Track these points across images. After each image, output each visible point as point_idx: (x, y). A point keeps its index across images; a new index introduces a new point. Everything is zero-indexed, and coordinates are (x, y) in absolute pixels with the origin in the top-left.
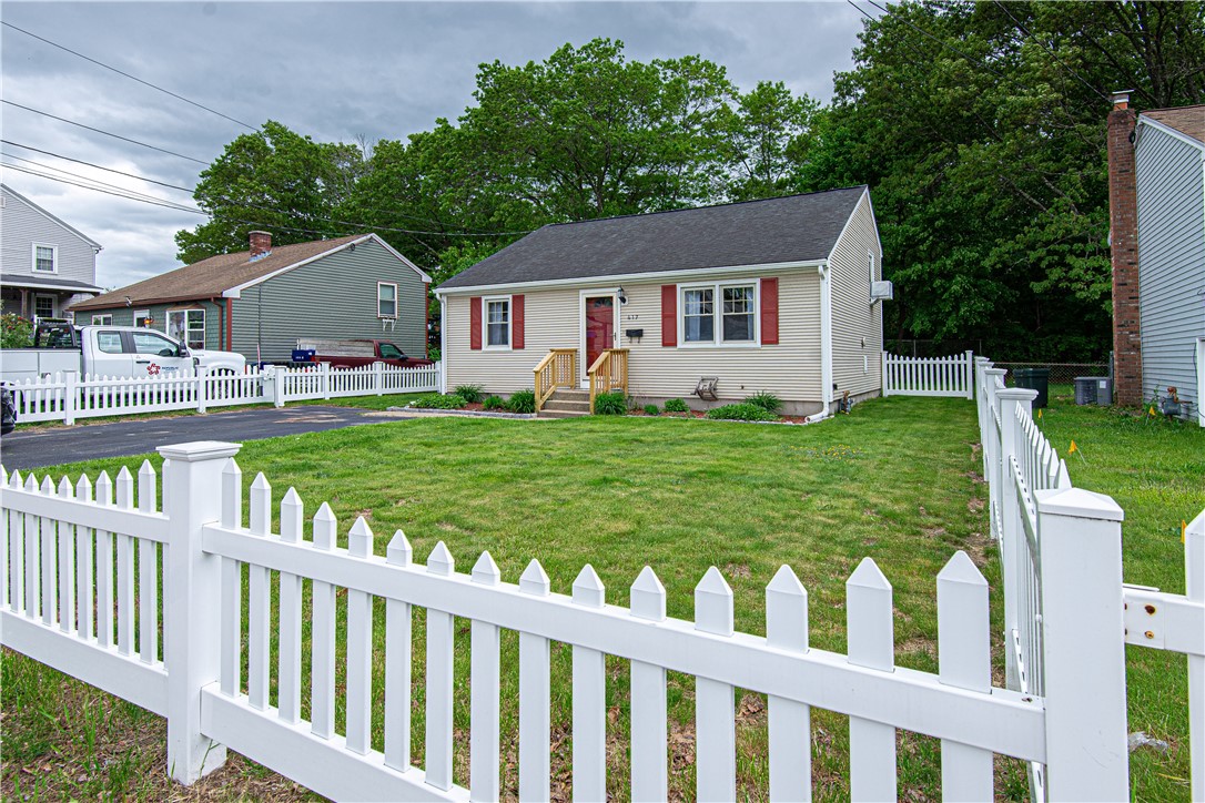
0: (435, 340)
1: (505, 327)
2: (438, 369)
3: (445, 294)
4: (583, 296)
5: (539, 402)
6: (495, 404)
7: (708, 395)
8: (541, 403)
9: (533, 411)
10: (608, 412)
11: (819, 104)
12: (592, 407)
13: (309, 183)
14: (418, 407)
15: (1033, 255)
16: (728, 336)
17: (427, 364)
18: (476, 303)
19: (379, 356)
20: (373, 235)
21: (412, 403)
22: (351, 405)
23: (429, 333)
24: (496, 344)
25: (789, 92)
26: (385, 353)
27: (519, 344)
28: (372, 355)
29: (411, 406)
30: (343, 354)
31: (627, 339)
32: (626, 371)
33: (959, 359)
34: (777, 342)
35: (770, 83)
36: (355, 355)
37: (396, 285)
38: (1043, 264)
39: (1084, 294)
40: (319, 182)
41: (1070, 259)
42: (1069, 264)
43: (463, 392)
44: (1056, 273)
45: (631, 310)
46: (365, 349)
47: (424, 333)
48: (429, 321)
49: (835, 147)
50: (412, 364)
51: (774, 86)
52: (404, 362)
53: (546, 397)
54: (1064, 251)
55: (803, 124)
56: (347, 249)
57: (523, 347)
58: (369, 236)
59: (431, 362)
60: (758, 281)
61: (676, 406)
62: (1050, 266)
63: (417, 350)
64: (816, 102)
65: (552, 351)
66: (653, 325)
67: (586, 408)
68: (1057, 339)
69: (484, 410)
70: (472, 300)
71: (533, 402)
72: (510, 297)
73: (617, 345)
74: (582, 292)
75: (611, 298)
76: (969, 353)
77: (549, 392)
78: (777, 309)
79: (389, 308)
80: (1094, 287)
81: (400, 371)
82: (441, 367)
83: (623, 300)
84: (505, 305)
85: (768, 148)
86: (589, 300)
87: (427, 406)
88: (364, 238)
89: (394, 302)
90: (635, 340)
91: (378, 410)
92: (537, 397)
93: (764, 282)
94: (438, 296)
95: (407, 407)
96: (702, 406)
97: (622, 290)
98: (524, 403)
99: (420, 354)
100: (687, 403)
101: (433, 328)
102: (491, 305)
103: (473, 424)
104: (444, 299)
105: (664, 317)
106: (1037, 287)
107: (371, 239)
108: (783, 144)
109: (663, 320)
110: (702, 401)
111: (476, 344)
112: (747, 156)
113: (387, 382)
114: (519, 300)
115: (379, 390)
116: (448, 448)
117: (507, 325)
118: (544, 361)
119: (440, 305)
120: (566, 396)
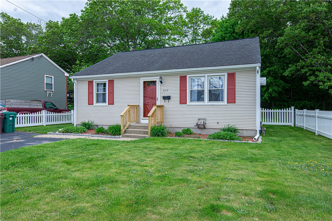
0: (71, 100)
1: (104, 95)
2: (72, 113)
3: (76, 79)
4: (142, 80)
5: (123, 130)
6: (101, 131)
7: (201, 127)
8: (124, 130)
9: (120, 135)
10: (158, 136)
11: (213, 17)
12: (149, 133)
13: (18, 38)
14: (63, 132)
15: (303, 71)
16: (210, 100)
17: (67, 111)
18: (90, 83)
19: (45, 108)
20: (42, 54)
21: (60, 130)
22: (30, 131)
23: (68, 98)
24: (100, 102)
25: (203, 12)
26: (47, 106)
27: (111, 102)
28: (41, 107)
29: (60, 132)
30: (27, 107)
31: (163, 101)
32: (163, 115)
33: (289, 110)
34: (235, 102)
35: (197, 8)
36: (32, 107)
37: (53, 77)
38: (308, 74)
39: (322, 87)
40: (23, 37)
41: (317, 73)
42: (317, 75)
43: (84, 125)
44: (312, 78)
45: (165, 87)
46: (38, 104)
47: (66, 98)
48: (68, 93)
49: (224, 31)
50: (60, 111)
51: (198, 9)
52: (56, 110)
53: (126, 127)
54: (315, 69)
55: (208, 24)
56: (30, 60)
57: (113, 104)
58: (40, 55)
59: (68, 110)
60: (226, 74)
61: (187, 132)
62: (310, 75)
63: (62, 105)
64: (212, 16)
65: (129, 106)
66: (175, 94)
67: (146, 133)
68: (299, 103)
69: (96, 134)
70: (89, 82)
71: (120, 130)
72: (107, 80)
73: (158, 103)
74: (141, 78)
75: (156, 81)
76: (293, 108)
77: (127, 125)
78: (235, 87)
79: (50, 86)
80: (326, 84)
81: (54, 114)
82: (74, 113)
83: (161, 82)
84: (105, 84)
85: (195, 33)
86: (145, 82)
87: (67, 132)
88: (38, 55)
89: (52, 84)
90: (167, 101)
91: (43, 134)
92: (122, 128)
93: (229, 75)
94: (72, 80)
95: (57, 132)
96: (198, 131)
97: (161, 78)
98: (116, 131)
99: (64, 107)
100: (192, 130)
101: (69, 96)
102: (98, 84)
103: (93, 144)
104: (76, 81)
105: (181, 90)
106: (306, 83)
107: (41, 56)
108: (200, 32)
109: (180, 92)
110: (198, 129)
111: (90, 103)
112: (188, 35)
113: (48, 119)
114: (111, 82)
115: (44, 123)
116: (81, 165)
117: (105, 94)
118: (125, 111)
119: (73, 84)
120: (135, 127)
